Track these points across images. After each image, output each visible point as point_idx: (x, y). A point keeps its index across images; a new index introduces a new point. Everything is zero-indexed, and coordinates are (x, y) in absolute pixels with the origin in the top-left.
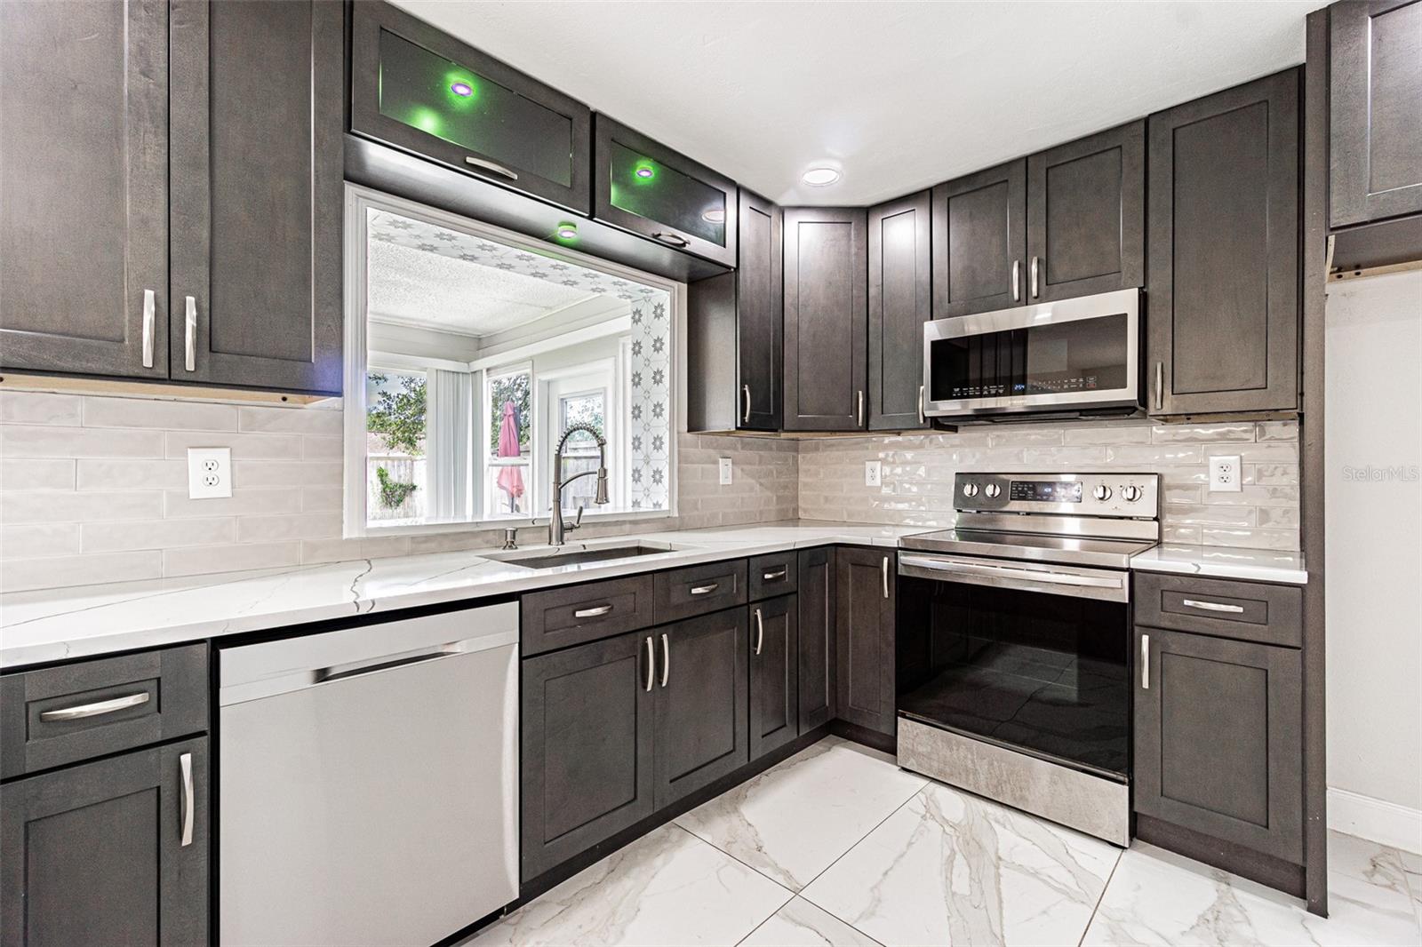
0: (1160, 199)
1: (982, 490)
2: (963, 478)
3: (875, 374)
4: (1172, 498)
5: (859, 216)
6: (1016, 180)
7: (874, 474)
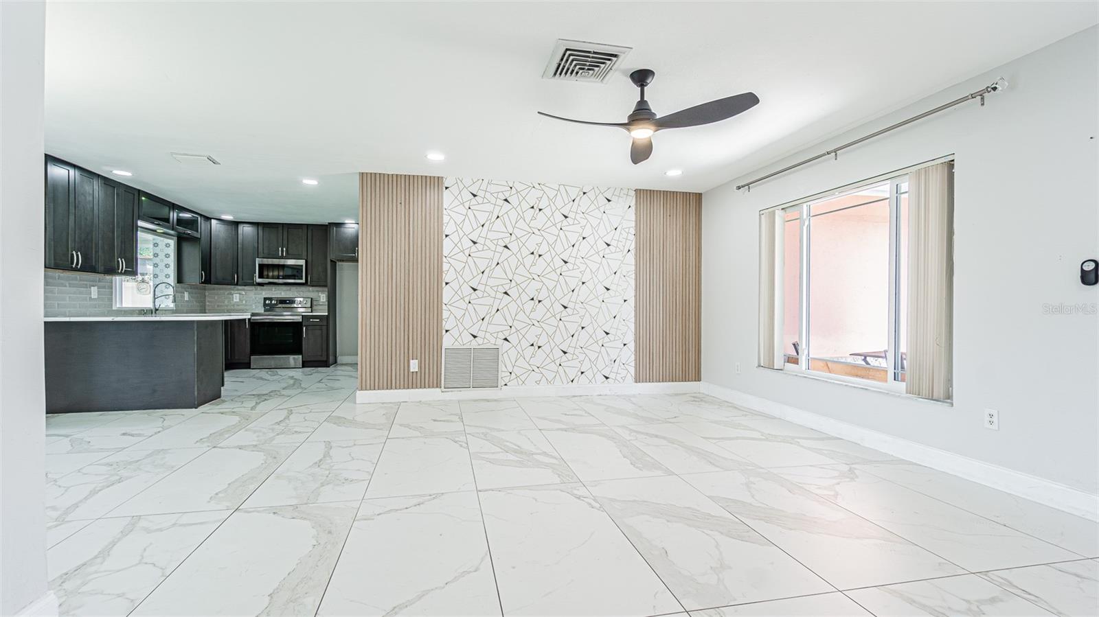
0: (309, 241)
1: (271, 302)
2: (265, 299)
3: (240, 269)
4: (315, 303)
5: (236, 224)
6: (280, 228)
7: (236, 298)
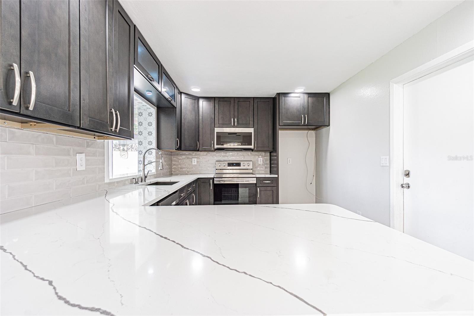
0: (256, 112)
3: (201, 137)
6: (232, 102)
7: (195, 161)
